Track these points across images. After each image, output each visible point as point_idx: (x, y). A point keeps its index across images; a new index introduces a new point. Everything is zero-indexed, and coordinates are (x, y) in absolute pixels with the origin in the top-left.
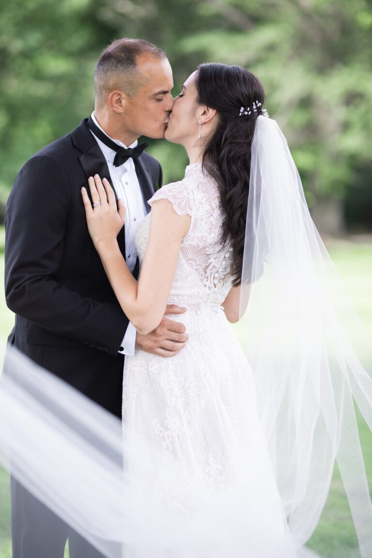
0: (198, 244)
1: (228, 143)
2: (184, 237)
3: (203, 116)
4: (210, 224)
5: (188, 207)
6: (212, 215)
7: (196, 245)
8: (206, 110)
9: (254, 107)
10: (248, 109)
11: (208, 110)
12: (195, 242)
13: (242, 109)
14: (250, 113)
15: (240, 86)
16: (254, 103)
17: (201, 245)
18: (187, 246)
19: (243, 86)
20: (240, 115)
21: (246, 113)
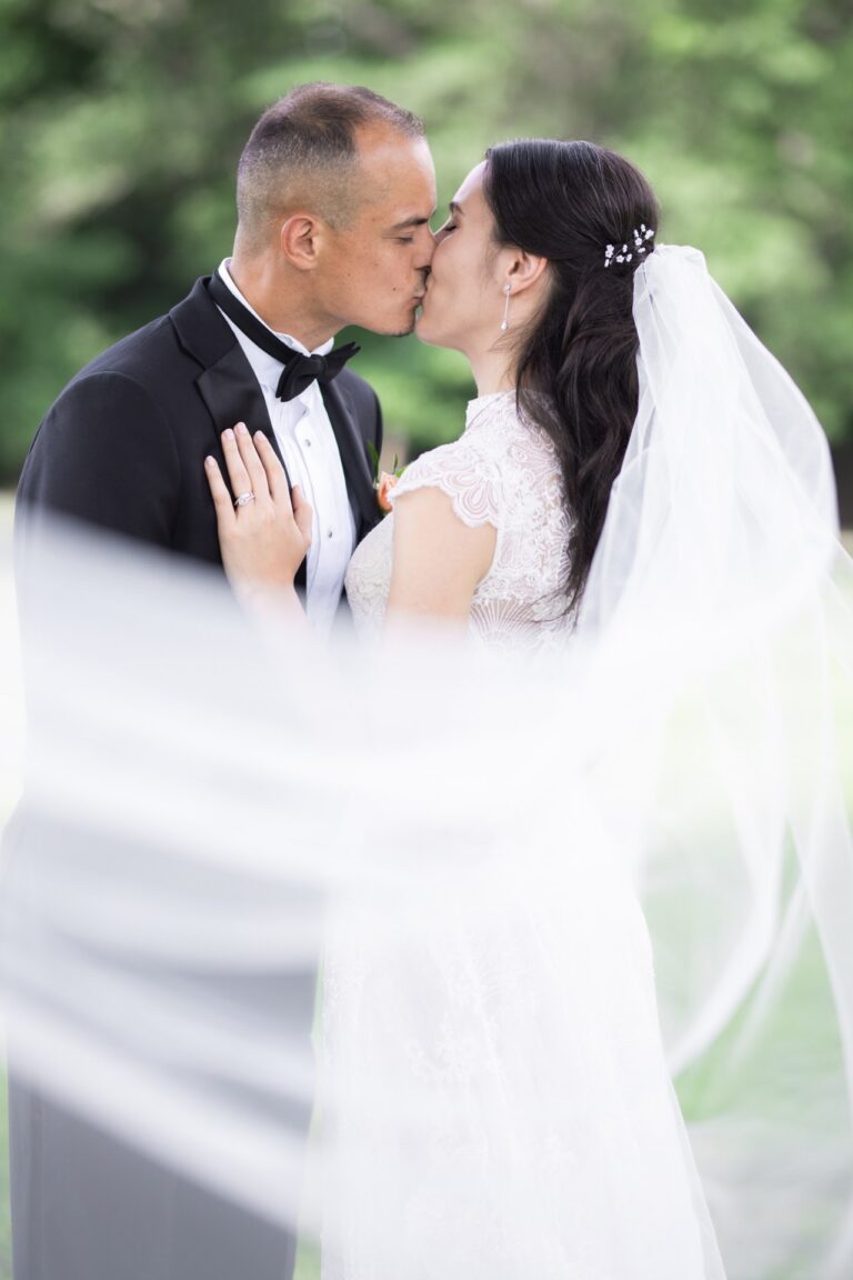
0: (512, 596)
1: (581, 340)
2: (479, 581)
3: (515, 276)
4: (542, 546)
5: (489, 506)
6: (545, 524)
7: (509, 599)
8: (521, 260)
9: (639, 242)
10: (625, 248)
11: (525, 258)
12: (505, 593)
13: (610, 250)
14: (629, 257)
15: (601, 191)
16: (636, 233)
17: (521, 598)
18: (487, 602)
19: (606, 192)
20: (607, 264)
21: (620, 259)
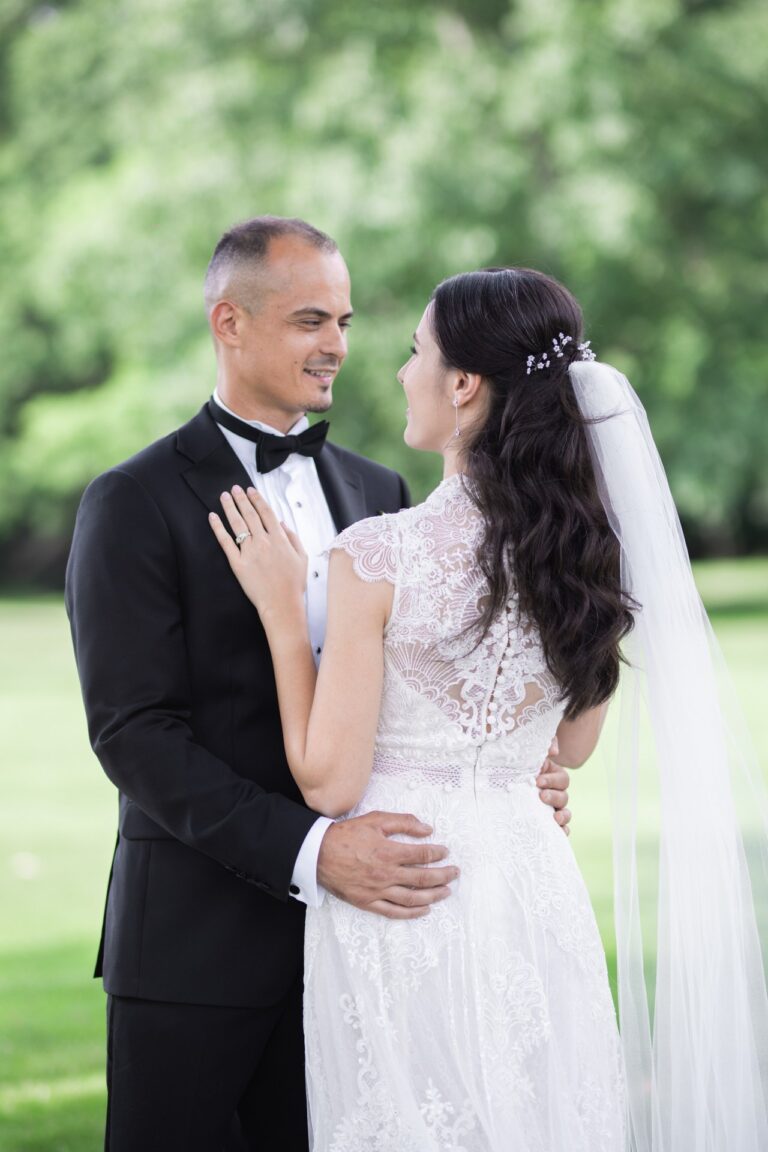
0: (418, 642)
1: (512, 436)
2: (384, 626)
3: (460, 391)
4: (441, 601)
5: (386, 566)
6: (443, 582)
7: (415, 643)
8: (464, 378)
9: (557, 349)
10: (545, 356)
11: (466, 376)
12: (409, 638)
13: (531, 358)
14: (548, 363)
16: (555, 341)
17: (426, 642)
18: (396, 645)
20: (529, 371)
21: (541, 366)
